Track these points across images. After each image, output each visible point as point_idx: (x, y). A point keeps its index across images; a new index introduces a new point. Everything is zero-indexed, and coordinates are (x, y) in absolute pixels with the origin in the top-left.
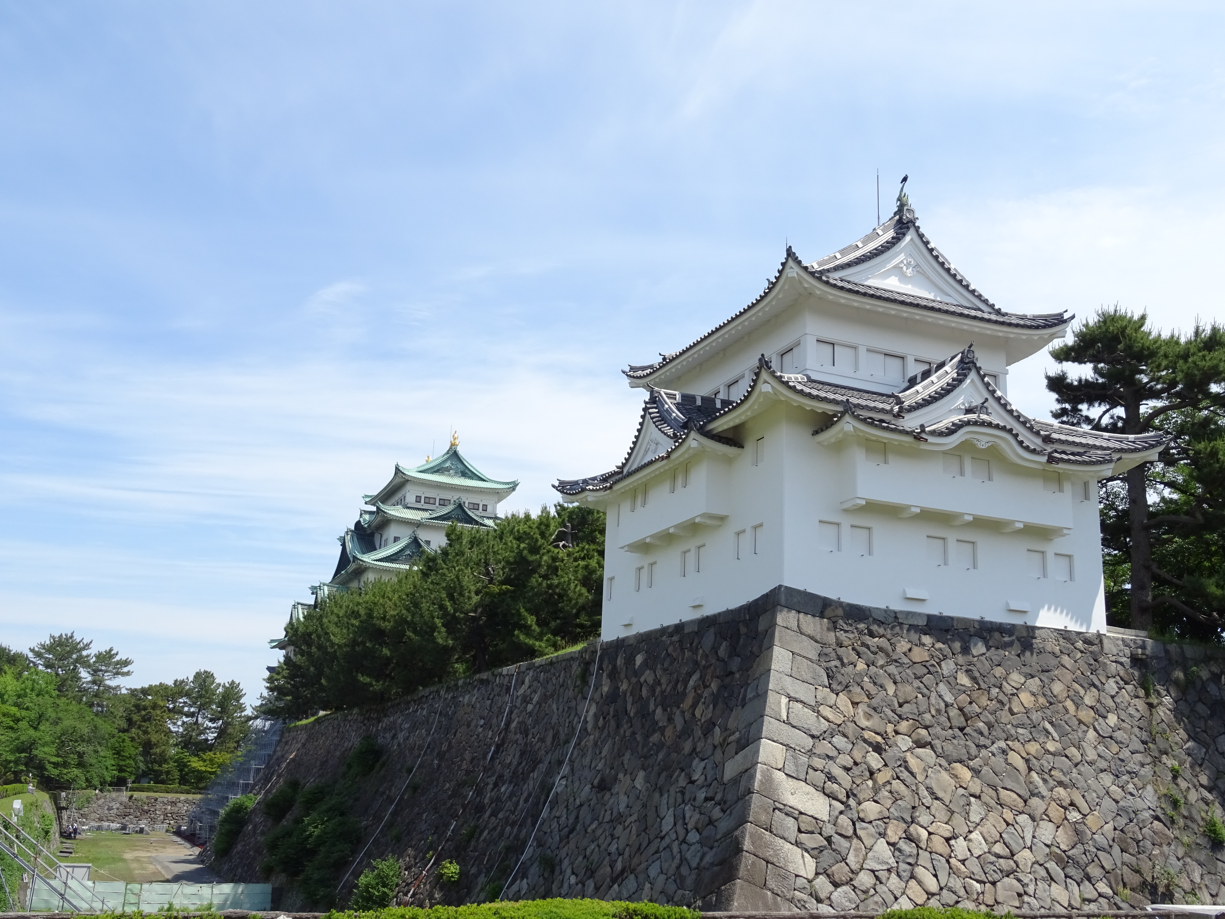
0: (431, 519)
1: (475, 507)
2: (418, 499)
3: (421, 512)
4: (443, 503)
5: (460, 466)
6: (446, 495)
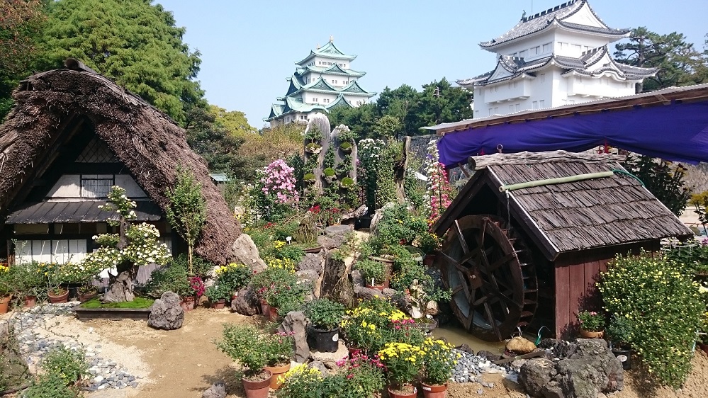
0: (326, 71)
1: (341, 65)
2: (320, 63)
3: (322, 68)
4: (329, 64)
5: (334, 49)
6: (330, 61)
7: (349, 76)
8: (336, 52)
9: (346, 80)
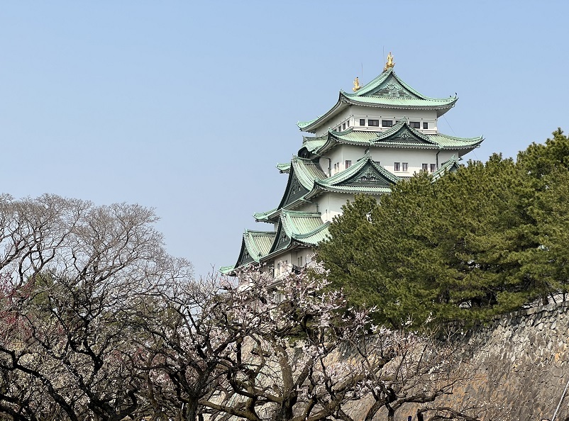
0: (380, 141)
1: (417, 125)
2: (362, 122)
3: (367, 134)
4: (386, 123)
5: (398, 86)
6: (388, 117)
7: (438, 151)
8: (402, 94)
9: (430, 160)
